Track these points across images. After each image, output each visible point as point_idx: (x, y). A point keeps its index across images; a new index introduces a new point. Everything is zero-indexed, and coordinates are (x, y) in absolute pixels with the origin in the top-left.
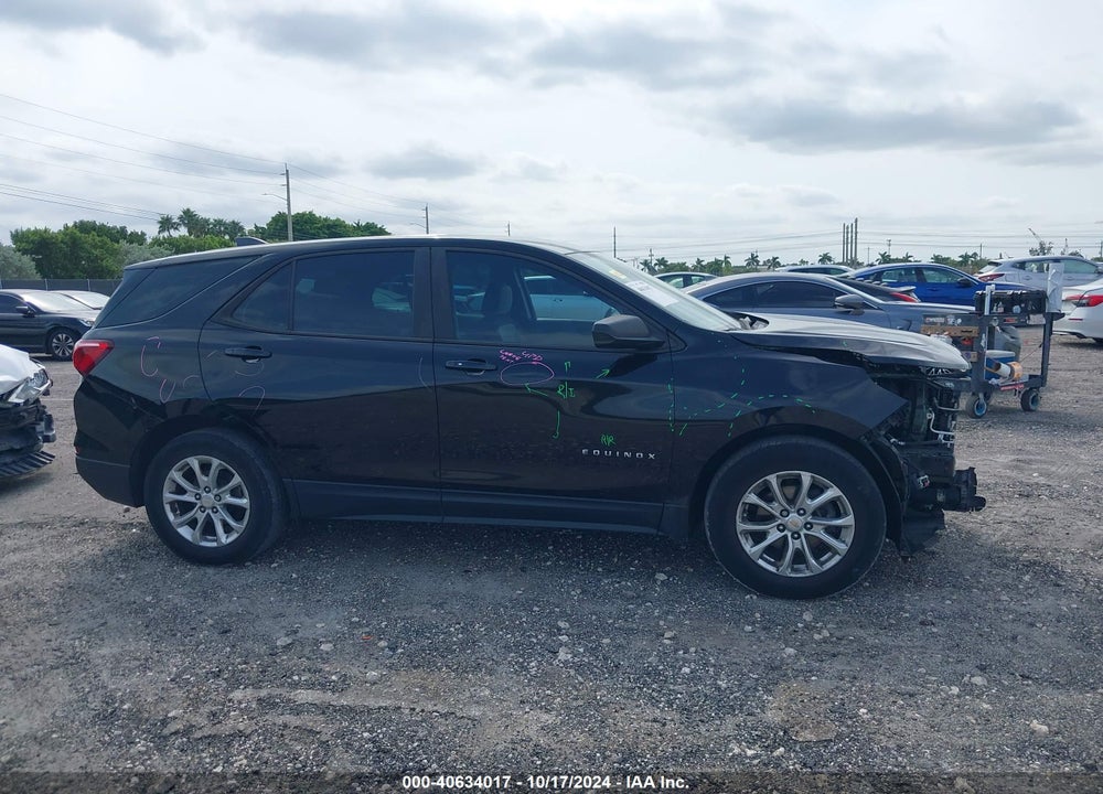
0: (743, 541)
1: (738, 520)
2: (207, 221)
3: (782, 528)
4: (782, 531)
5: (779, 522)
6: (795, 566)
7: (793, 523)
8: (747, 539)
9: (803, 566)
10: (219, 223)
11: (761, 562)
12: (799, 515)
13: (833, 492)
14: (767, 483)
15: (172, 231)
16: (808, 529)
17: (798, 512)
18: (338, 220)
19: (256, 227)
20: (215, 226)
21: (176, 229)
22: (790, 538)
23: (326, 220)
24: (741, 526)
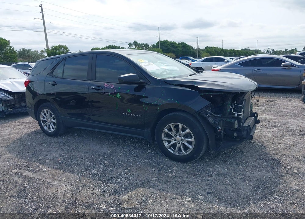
0: (164, 143)
1: (163, 136)
2: (140, 44)
3: (175, 140)
4: (175, 141)
5: (174, 138)
6: (179, 152)
7: (178, 139)
8: (166, 142)
9: (181, 152)
10: (143, 44)
11: (169, 150)
12: (180, 136)
13: (188, 130)
14: (170, 126)
15: (131, 47)
16: (182, 141)
17: (179, 136)
18: (174, 42)
19: (153, 44)
20: (142, 45)
21: (132, 46)
22: (177, 143)
23: (170, 42)
24: (164, 138)
